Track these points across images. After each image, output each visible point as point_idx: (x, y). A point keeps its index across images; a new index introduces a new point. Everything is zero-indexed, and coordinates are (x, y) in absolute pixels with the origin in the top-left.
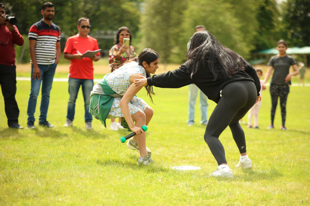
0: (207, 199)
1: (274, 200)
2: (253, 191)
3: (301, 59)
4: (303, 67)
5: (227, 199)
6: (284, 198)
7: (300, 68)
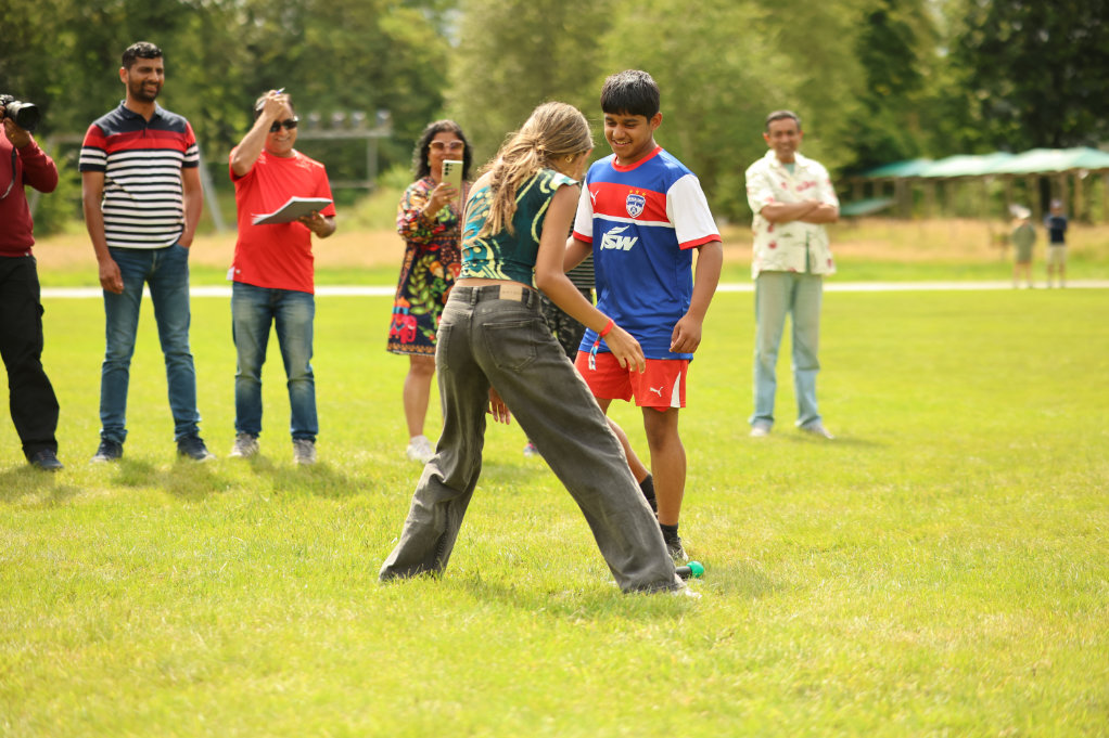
0: (733, 673)
1: (943, 670)
2: (877, 644)
3: (1019, 192)
4: (1027, 219)
5: (797, 669)
6: (974, 664)
7: (1017, 225)
